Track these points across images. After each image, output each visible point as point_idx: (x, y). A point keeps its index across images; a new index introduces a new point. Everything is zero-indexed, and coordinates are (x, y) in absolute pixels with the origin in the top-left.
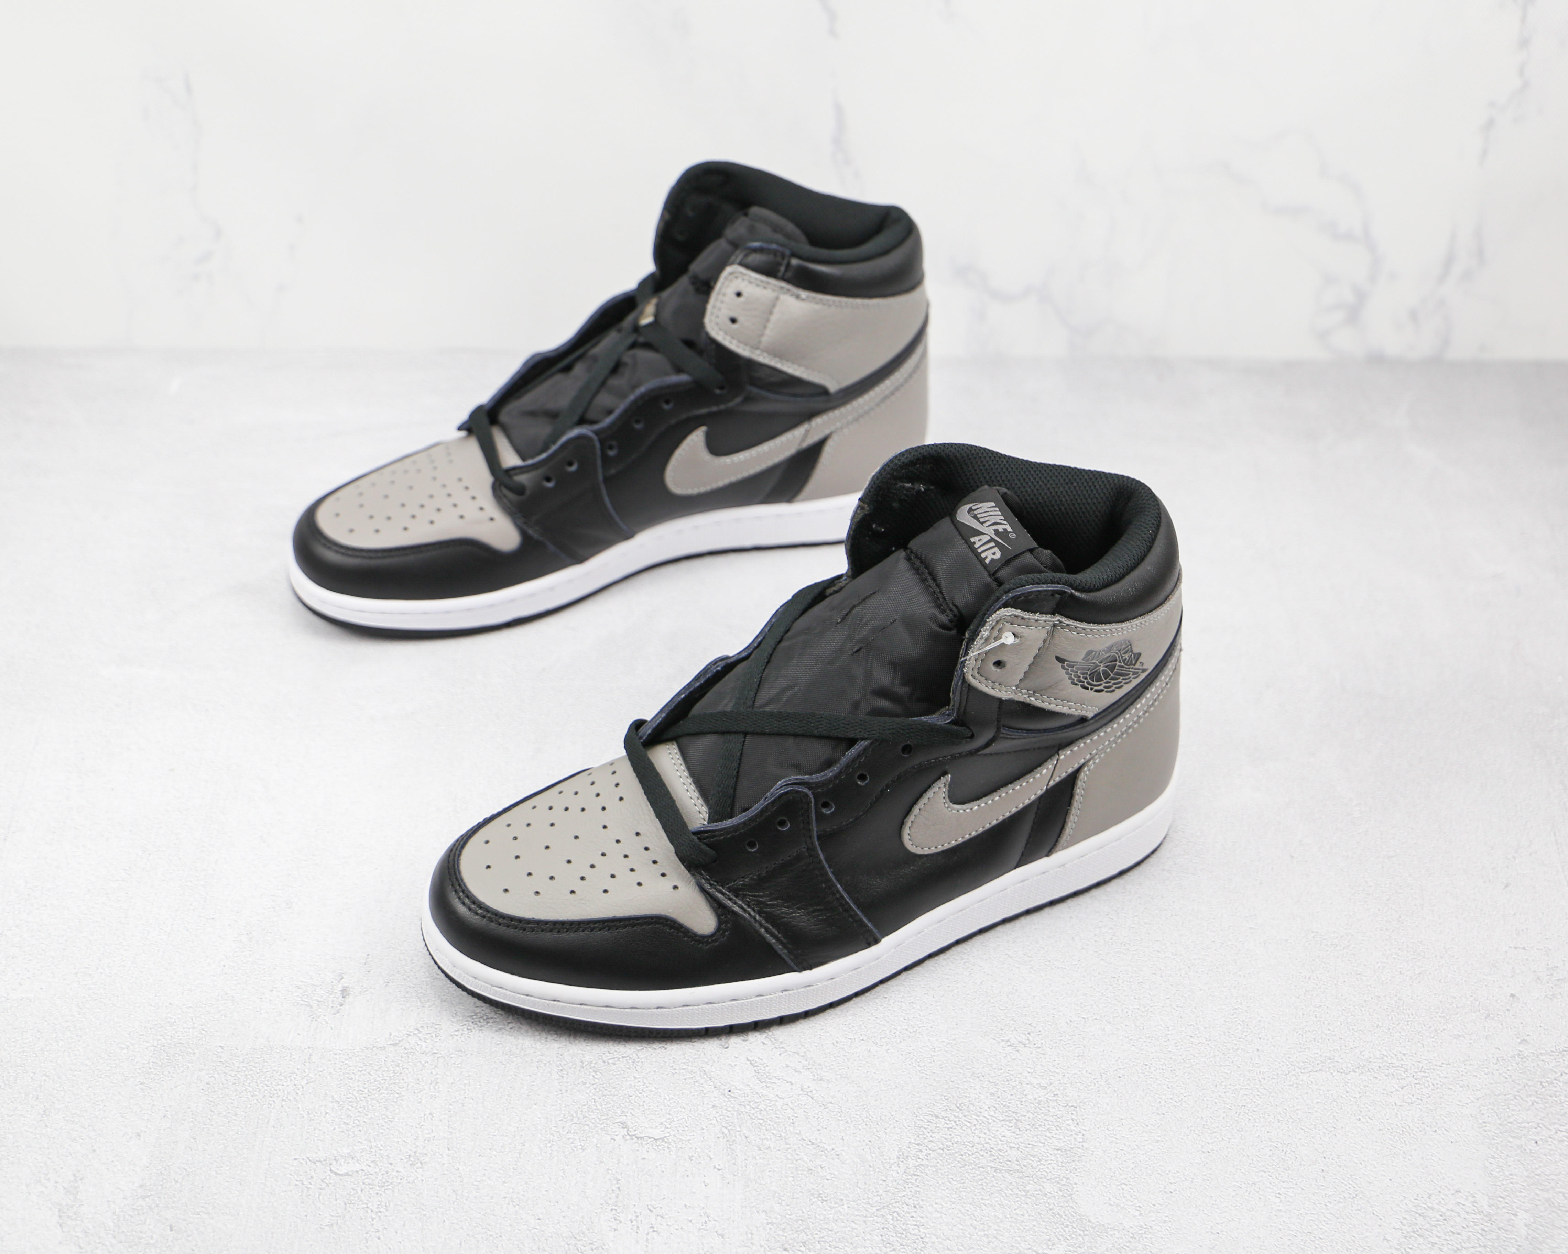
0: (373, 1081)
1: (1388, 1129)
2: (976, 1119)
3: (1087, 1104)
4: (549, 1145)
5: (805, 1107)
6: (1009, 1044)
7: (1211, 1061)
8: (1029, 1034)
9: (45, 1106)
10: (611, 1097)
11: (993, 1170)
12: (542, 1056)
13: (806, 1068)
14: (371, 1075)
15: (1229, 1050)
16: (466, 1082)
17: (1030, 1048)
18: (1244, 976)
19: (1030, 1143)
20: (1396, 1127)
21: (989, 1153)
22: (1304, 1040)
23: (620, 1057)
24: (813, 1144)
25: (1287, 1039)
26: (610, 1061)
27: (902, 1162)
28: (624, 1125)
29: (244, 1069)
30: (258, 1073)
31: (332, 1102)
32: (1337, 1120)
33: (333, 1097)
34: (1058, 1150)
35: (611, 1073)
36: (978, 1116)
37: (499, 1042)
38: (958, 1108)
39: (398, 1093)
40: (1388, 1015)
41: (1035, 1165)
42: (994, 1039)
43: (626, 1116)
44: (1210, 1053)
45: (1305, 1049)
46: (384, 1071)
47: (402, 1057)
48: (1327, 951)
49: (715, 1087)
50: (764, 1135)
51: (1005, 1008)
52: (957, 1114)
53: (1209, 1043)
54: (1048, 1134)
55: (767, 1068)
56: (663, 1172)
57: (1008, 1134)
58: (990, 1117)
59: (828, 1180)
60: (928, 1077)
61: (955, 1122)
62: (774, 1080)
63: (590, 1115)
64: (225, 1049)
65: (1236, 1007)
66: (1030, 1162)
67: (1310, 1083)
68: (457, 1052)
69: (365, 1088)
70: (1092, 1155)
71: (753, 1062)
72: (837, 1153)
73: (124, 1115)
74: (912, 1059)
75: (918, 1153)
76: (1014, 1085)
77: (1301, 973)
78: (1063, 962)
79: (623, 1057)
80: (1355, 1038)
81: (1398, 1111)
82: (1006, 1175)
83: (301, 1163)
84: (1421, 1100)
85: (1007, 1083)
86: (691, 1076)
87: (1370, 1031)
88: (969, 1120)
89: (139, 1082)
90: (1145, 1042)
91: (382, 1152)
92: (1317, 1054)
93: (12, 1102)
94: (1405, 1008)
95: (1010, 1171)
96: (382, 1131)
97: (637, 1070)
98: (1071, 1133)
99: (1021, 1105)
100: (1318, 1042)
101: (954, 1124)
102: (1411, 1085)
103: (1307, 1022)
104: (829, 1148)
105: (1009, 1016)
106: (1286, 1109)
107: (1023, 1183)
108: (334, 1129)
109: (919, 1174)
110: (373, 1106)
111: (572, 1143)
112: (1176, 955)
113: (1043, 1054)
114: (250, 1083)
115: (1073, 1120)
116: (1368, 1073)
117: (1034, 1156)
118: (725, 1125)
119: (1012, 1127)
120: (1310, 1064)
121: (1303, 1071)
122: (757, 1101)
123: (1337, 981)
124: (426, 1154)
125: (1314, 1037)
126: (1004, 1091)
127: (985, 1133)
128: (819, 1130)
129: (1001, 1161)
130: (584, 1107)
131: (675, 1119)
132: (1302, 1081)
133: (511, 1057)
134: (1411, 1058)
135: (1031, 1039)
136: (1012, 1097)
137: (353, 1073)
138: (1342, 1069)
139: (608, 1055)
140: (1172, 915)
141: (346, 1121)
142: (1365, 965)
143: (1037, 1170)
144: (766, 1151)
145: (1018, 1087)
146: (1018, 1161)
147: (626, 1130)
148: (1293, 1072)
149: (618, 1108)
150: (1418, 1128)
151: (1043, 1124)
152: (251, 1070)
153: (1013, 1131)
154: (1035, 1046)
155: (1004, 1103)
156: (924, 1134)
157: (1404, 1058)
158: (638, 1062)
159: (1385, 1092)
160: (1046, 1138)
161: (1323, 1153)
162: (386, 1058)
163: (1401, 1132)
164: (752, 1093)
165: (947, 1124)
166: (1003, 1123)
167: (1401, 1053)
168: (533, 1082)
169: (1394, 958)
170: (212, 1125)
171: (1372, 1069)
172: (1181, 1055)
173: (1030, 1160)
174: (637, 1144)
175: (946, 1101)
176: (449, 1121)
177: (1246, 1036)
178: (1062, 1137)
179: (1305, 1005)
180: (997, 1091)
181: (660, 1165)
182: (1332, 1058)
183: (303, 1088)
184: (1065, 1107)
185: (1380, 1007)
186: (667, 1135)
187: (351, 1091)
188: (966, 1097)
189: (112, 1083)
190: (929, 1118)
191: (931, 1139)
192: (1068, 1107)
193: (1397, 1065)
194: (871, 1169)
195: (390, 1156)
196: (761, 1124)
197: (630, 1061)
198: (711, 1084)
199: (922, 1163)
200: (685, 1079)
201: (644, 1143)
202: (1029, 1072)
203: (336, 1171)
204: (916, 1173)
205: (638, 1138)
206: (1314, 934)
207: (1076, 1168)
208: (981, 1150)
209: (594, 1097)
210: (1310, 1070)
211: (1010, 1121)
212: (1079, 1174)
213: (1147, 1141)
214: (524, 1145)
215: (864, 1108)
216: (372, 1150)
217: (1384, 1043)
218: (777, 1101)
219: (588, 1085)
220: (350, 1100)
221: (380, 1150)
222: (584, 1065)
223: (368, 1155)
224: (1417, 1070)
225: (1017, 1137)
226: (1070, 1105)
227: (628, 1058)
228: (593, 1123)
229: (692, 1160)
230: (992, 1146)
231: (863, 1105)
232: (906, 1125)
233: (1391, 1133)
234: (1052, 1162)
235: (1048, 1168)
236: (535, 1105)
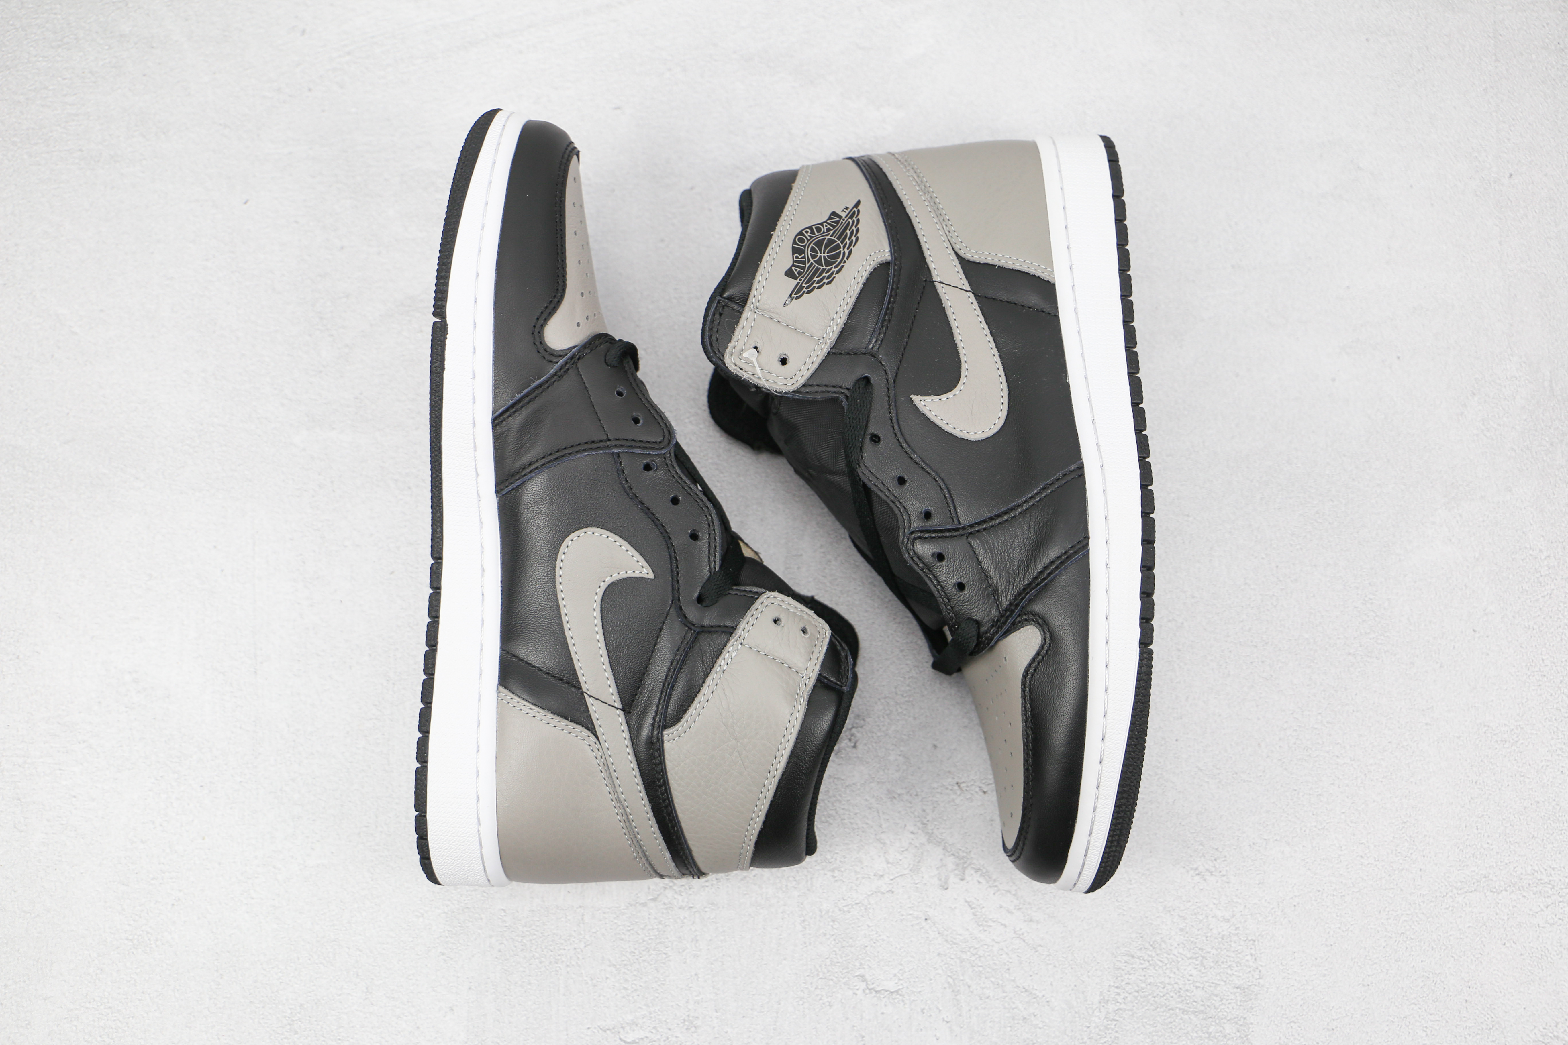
0: (641, 941)
1: (1529, 954)
2: (1167, 958)
3: (1265, 936)
4: (801, 1002)
5: (1019, 951)
6: (1197, 872)
7: (1378, 884)
8: (1215, 860)
9: (366, 983)
10: (849, 948)
11: (1181, 1011)
12: (785, 905)
13: (1018, 907)
14: (638, 934)
15: (1395, 871)
16: (722, 938)
17: (1216, 876)
18: (1416, 783)
19: (1214, 981)
20: (1536, 951)
21: (1178, 994)
22: (1464, 856)
23: (853, 903)
24: (1026, 991)
25: (1448, 856)
26: (846, 909)
27: (1103, 1006)
28: (863, 978)
29: (528, 933)
30: (540, 937)
31: (610, 966)
32: (1484, 946)
33: (609, 960)
34: (1237, 988)
35: (847, 921)
36: (1169, 954)
37: (745, 892)
38: (1151, 946)
39: (665, 954)
40: (1544, 824)
41: (1217, 1005)
42: (1184, 867)
43: (864, 968)
44: (1377, 875)
45: (1464, 866)
46: (649, 930)
47: (663, 913)
48: (1496, 749)
49: (939, 933)
50: (984, 983)
51: (1194, 831)
52: (1150, 953)
53: (1378, 863)
54: (1229, 972)
55: (984, 910)
56: (900, 1026)
57: (1194, 972)
58: (1179, 955)
59: (1040, 1028)
60: (1125, 913)
61: (1149, 962)
62: (990, 923)
63: (833, 969)
64: (507, 912)
65: (1405, 820)
66: (1213, 1002)
67: (1464, 905)
68: (710, 906)
69: (636, 949)
70: (1267, 992)
71: (971, 904)
72: (1048, 1000)
73: (435, 989)
74: (1111, 893)
75: (1117, 997)
76: (1201, 918)
77: (1468, 777)
78: (1249, 774)
79: (857, 904)
80: (1511, 852)
81: (1540, 933)
82: (1192, 1017)
83: (594, 1032)
84: (1563, 920)
85: (1194, 917)
86: (918, 922)
87: (1525, 843)
88: (1161, 959)
89: (441, 952)
90: (1319, 864)
91: (660, 1017)
92: (1474, 871)
93: (337, 980)
94: (1561, 815)
95: (1196, 1012)
96: (657, 995)
97: (869, 918)
98: (1249, 970)
99: (1207, 940)
100: (1477, 858)
101: (1148, 964)
102: (1555, 904)
103: (1468, 835)
104: (1040, 995)
105: (1198, 840)
106: (1440, 936)
107: (1207, 1024)
108: (616, 995)
109: (1118, 1019)
110: (645, 968)
111: (820, 999)
112: (1354, 760)
113: (1228, 883)
114: (536, 949)
115: (1251, 955)
116: (1518, 892)
117: (1216, 996)
118: (950, 974)
119: (1197, 965)
120: (1467, 884)
121: (1459, 892)
122: (977, 946)
123: (1502, 785)
124: (697, 1017)
125: (1473, 852)
126: (1192, 926)
127: (1175, 973)
128: (1031, 976)
129: (1188, 1002)
130: (827, 960)
131: (907, 970)
132: (1458, 903)
133: (758, 908)
134: (1559, 872)
135: (1217, 866)
136: (1200, 932)
137: (623, 933)
138: (1495, 887)
139: (843, 902)
140: (1353, 711)
141: (625, 986)
142: (1530, 765)
143: (1219, 1010)
144: (987, 1000)
145: (1205, 920)
146: (1203, 1002)
147: (865, 983)
148: (1450, 894)
149: (856, 960)
150: (1556, 951)
151: (1225, 960)
152: (535, 934)
153: (1199, 969)
154: (1221, 874)
155: (1192, 939)
156: (1121, 976)
157: (1553, 872)
158: (869, 908)
159: (1531, 913)
160: (1227, 975)
161: (1468, 982)
162: (649, 915)
163: (1540, 957)
164: (971, 937)
165: (1142, 964)
166: (1191, 961)
167: (1550, 867)
168: (780, 935)
169: (1558, 755)
170: (511, 996)
171: (1522, 887)
172: (1351, 879)
173: (1213, 1000)
174: (876, 998)
175: (1141, 939)
176: (713, 982)
177: (1411, 854)
178: (1241, 974)
179: (1469, 815)
180: (1186, 926)
181: (898, 1019)
182: (1487, 875)
183: (582, 951)
184: (1245, 941)
185: (1538, 815)
186: (901, 987)
187: (624, 953)
188: (1158, 933)
189: (418, 955)
190: (1126, 958)
191: (1128, 981)
192: (1247, 941)
193: (1546, 881)
194: (1077, 1015)
195: (668, 1021)
196: (981, 972)
197: (862, 908)
198: (935, 929)
199: (1121, 1007)
200: (912, 926)
201: (882, 996)
202: (1214, 904)
203: (625, 1039)
204: (1115, 1018)
205: (876, 992)
206: (1486, 728)
207: (1253, 1006)
208: (1171, 991)
209: (835, 949)
210: (1465, 890)
211: (1196, 959)
212: (1255, 1014)
213: (1315, 975)
214: (780, 1004)
215: (1070, 950)
216: (652, 1016)
217: (1536, 857)
218: (993, 946)
219: (828, 936)
220: (625, 962)
221: (659, 1015)
222: (823, 913)
223: (649, 1021)
224: (1563, 887)
225: (1203, 975)
226: (1250, 938)
227: (860, 905)
228: (837, 977)
229: (924, 1013)
230: (1180, 986)
231: (1069, 947)
232: (1106, 967)
233: (1531, 958)
234: (1232, 1001)
235: (1228, 1008)
236: (785, 960)
